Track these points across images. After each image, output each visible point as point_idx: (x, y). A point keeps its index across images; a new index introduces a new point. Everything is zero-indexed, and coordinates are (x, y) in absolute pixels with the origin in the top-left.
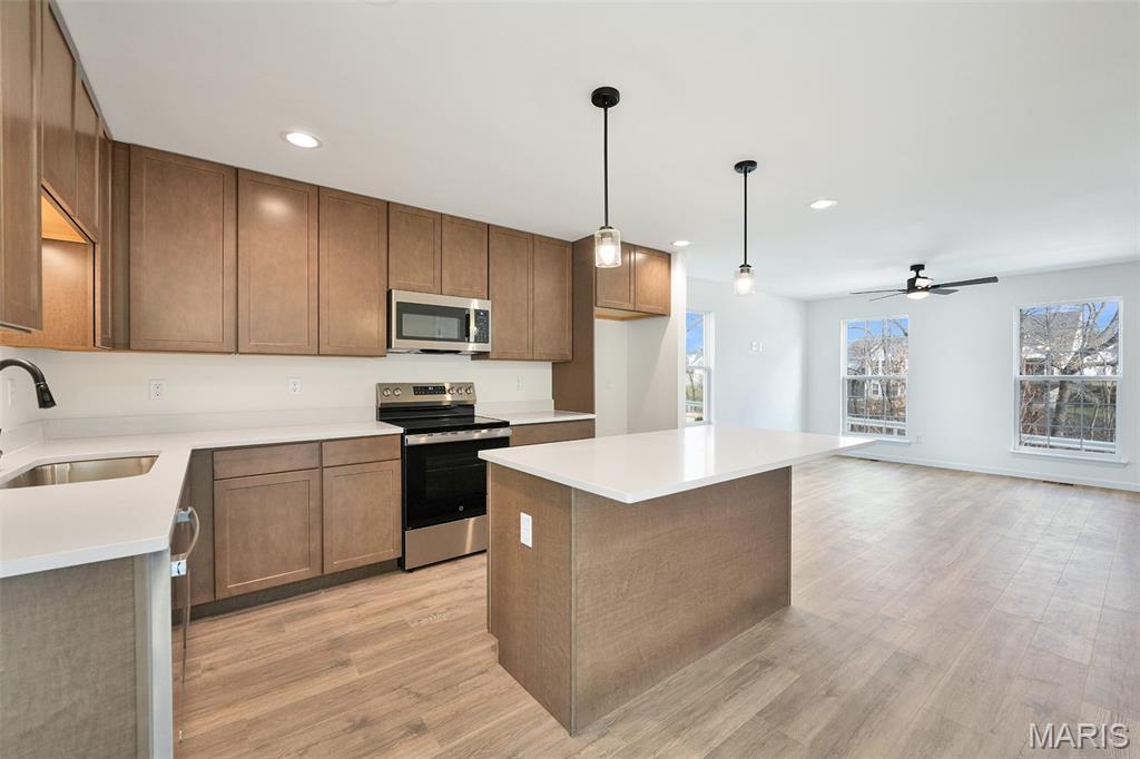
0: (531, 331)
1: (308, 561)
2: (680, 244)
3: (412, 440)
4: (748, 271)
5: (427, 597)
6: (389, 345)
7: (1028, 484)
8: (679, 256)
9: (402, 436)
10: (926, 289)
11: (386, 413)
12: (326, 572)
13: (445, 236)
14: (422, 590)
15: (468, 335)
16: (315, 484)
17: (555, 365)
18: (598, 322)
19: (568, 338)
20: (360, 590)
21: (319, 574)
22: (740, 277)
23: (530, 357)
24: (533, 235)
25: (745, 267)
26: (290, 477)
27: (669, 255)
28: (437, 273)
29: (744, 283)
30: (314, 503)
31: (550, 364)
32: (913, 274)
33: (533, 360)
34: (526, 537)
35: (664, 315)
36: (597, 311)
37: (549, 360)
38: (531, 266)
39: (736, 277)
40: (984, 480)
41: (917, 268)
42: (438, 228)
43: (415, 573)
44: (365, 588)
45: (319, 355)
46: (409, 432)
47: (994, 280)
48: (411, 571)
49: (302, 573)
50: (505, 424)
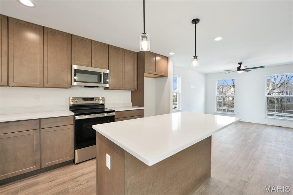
0: (123, 81)
1: (34, 163)
2: (171, 54)
3: (77, 117)
4: (196, 58)
5: (80, 176)
6: (71, 84)
7: (270, 127)
8: (171, 58)
9: (74, 116)
10: (243, 70)
11: (72, 108)
12: (42, 167)
13: (93, 48)
14: (79, 173)
15: (101, 81)
16: (38, 135)
17: (132, 91)
18: (145, 78)
19: (136, 83)
20: (56, 173)
21: (39, 168)
22: (194, 60)
23: (123, 89)
24: (124, 49)
25: (195, 57)
26: (27, 133)
27: (168, 58)
28: (90, 60)
29: (195, 63)
30: (37, 142)
31: (130, 91)
32: (239, 65)
33: (124, 90)
34: (108, 165)
35: (166, 76)
36: (145, 74)
37: (130, 90)
38: (123, 59)
39: (192, 61)
40: (258, 125)
41: (240, 64)
42: (90, 45)
43: (79, 165)
44: (58, 172)
45: (43, 87)
46: (76, 115)
47: (263, 67)
48: (77, 164)
49: (33, 168)
50: (113, 111)
